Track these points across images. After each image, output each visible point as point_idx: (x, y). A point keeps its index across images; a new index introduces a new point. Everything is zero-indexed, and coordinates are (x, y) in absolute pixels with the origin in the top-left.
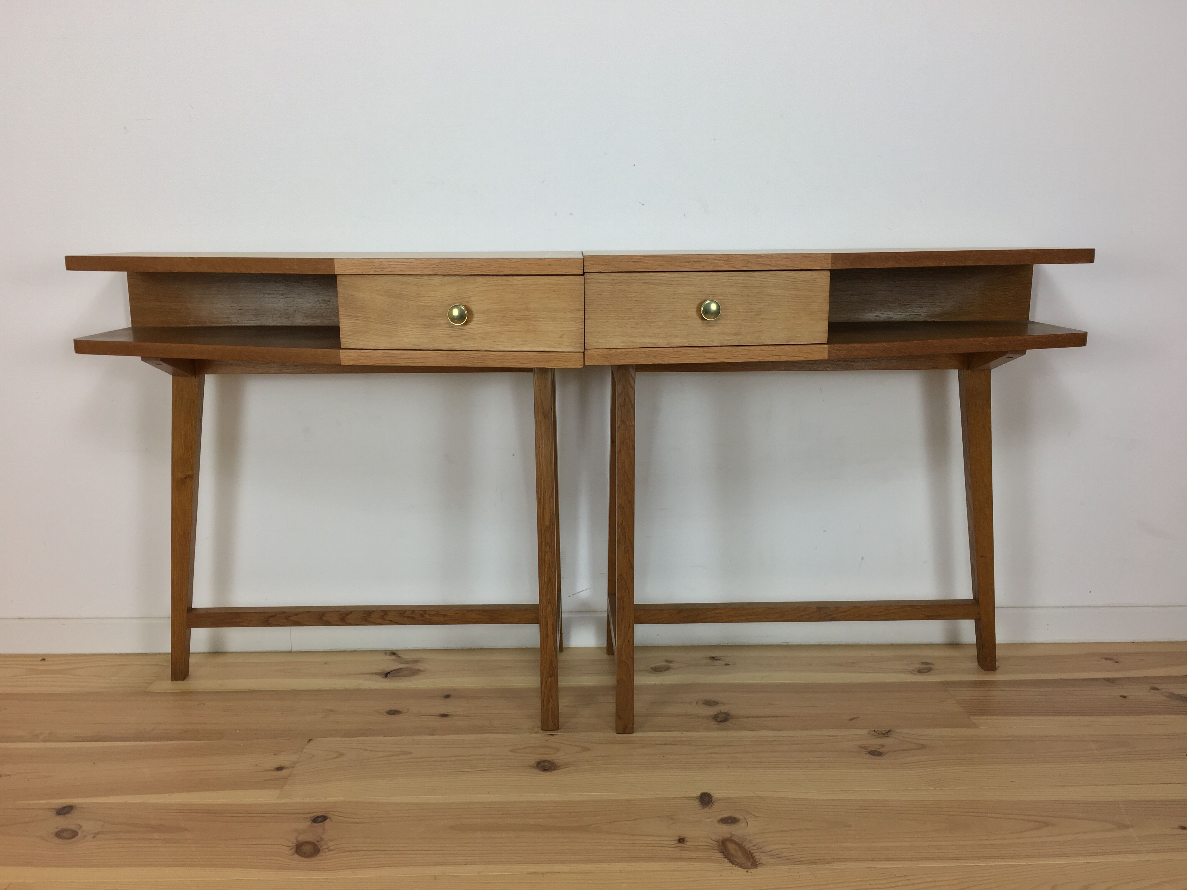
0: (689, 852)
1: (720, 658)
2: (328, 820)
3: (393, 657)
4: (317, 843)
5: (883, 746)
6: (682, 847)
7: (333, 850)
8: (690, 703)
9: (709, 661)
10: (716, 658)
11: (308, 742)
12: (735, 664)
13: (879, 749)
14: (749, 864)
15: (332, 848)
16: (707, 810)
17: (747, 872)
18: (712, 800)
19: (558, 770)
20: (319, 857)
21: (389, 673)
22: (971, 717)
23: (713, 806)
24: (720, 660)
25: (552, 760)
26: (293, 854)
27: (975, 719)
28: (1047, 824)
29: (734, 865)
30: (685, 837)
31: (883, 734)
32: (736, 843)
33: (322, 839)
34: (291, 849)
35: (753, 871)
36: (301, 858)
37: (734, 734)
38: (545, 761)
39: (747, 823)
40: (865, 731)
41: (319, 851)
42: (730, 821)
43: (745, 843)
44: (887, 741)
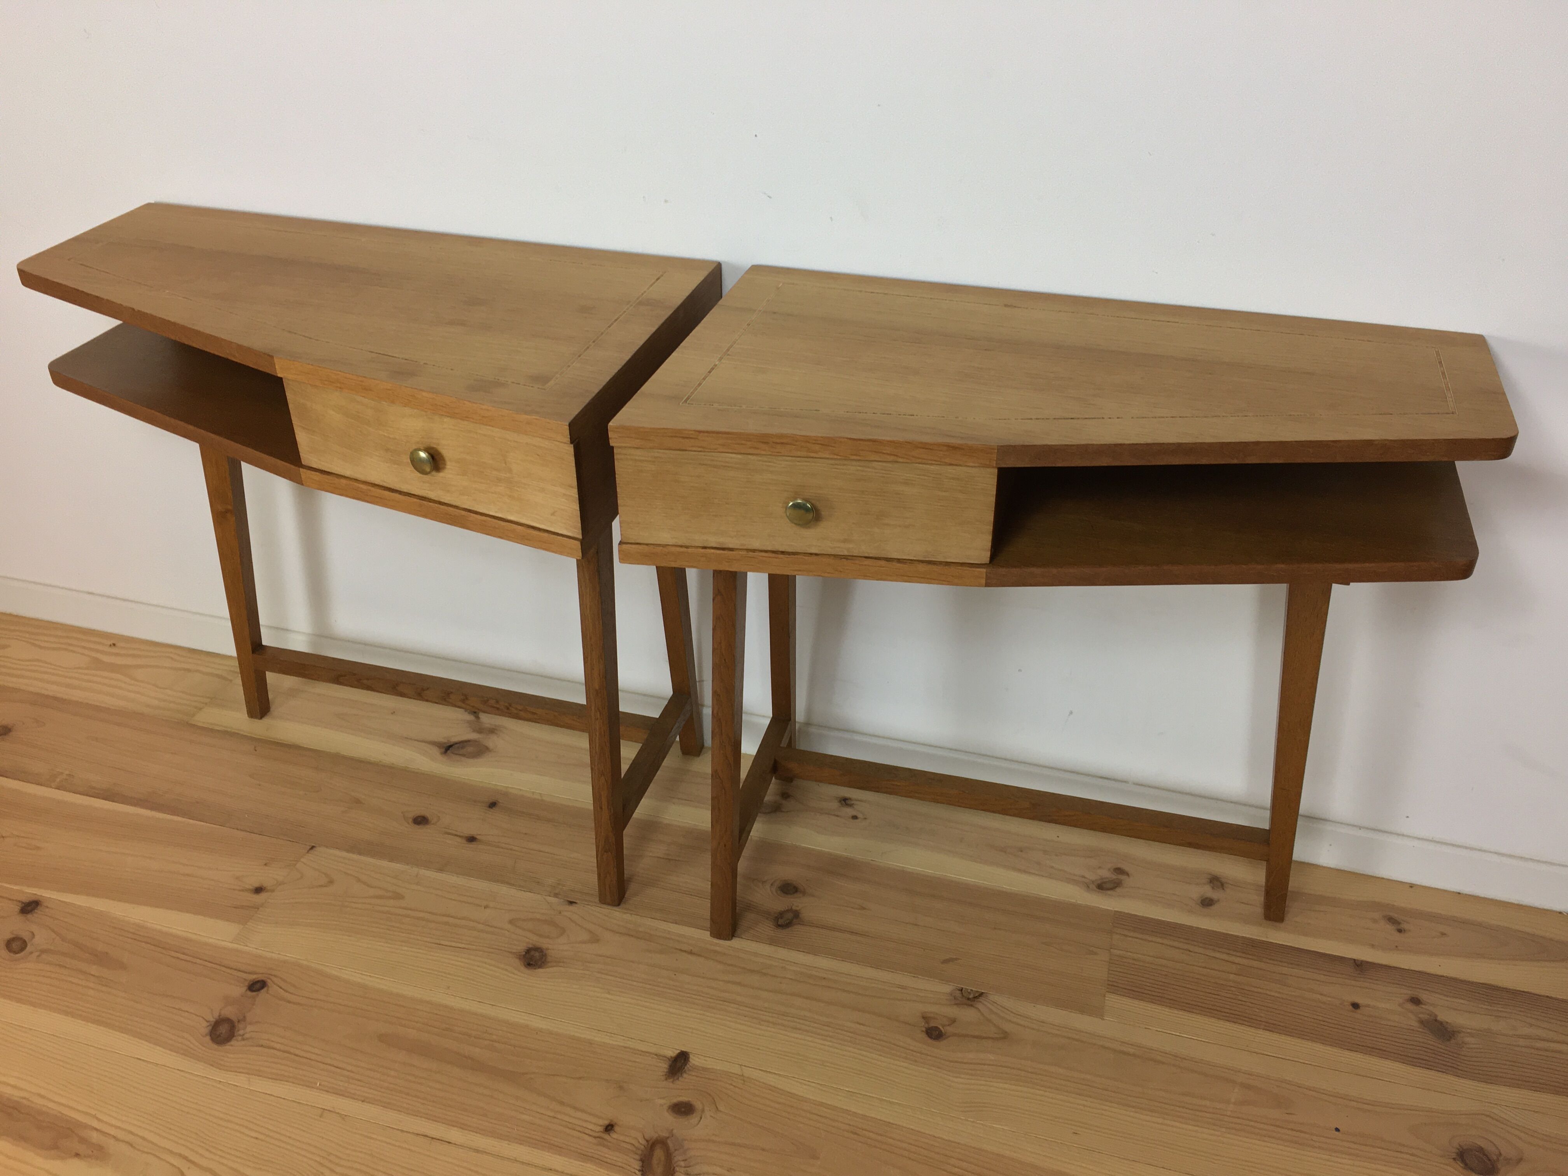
0: (606, 1150)
1: (852, 802)
2: (265, 989)
3: (471, 718)
4: (236, 1024)
5: (953, 1021)
6: (603, 1138)
7: (247, 1039)
8: (764, 882)
9: (835, 805)
10: (848, 802)
11: (308, 852)
12: (865, 819)
13: (943, 1026)
15: (247, 1036)
16: (668, 1083)
18: (684, 1067)
19: (545, 968)
20: (227, 1047)
21: (451, 746)
22: (1108, 995)
23: (680, 1078)
24: (851, 806)
25: (547, 949)
26: (207, 1035)
27: (1112, 1000)
30: (616, 1124)
31: (969, 999)
32: (667, 1149)
33: (244, 1019)
34: (208, 1026)
36: (210, 1043)
37: (782, 953)
38: (537, 949)
39: (701, 1118)
40: (947, 988)
41: (234, 1036)
42: (683, 1110)
43: (677, 1153)
44: (965, 1014)
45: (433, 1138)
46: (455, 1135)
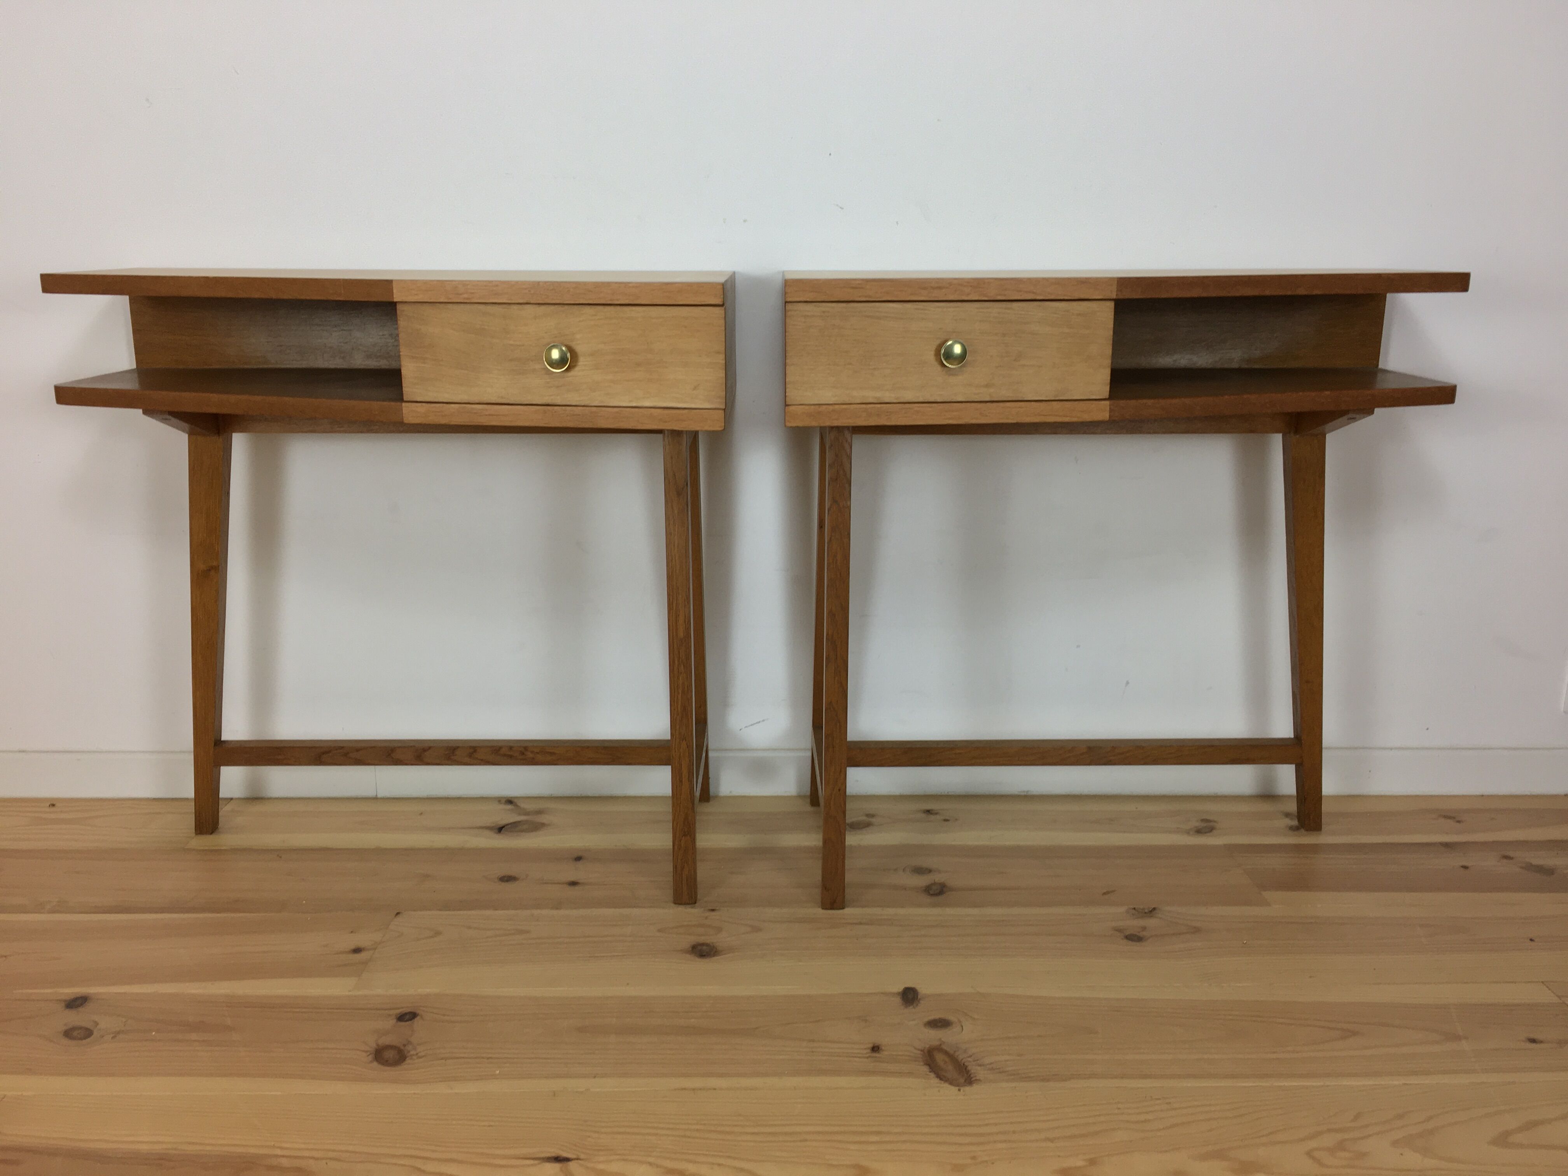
0: (885, 1064)
1: (936, 812)
2: (418, 1018)
3: (510, 807)
4: (402, 1048)
5: (1144, 928)
6: (876, 1057)
7: (423, 1057)
8: (896, 870)
9: (923, 815)
10: (933, 812)
11: (395, 917)
12: (956, 820)
13: (1139, 932)
14: (962, 1080)
15: (423, 1054)
16: (911, 1009)
17: (959, 1090)
18: (917, 997)
19: (720, 955)
20: (405, 1066)
21: (503, 827)
22: (1262, 892)
23: (920, 1004)
24: (936, 814)
25: (712, 943)
26: (371, 1062)
27: (1268, 895)
28: (1354, 1033)
29: (942, 1082)
30: (880, 1045)
31: (1145, 913)
32: (946, 1053)
33: (409, 1043)
34: (369, 1055)
35: (967, 1089)
36: (380, 1066)
37: (949, 911)
38: (702, 944)
39: (962, 1027)
40: (1122, 909)
41: (406, 1057)
42: (940, 1024)
43: (957, 1054)
44: (1151, 922)
45: (694, 1089)
46: (716, 1082)
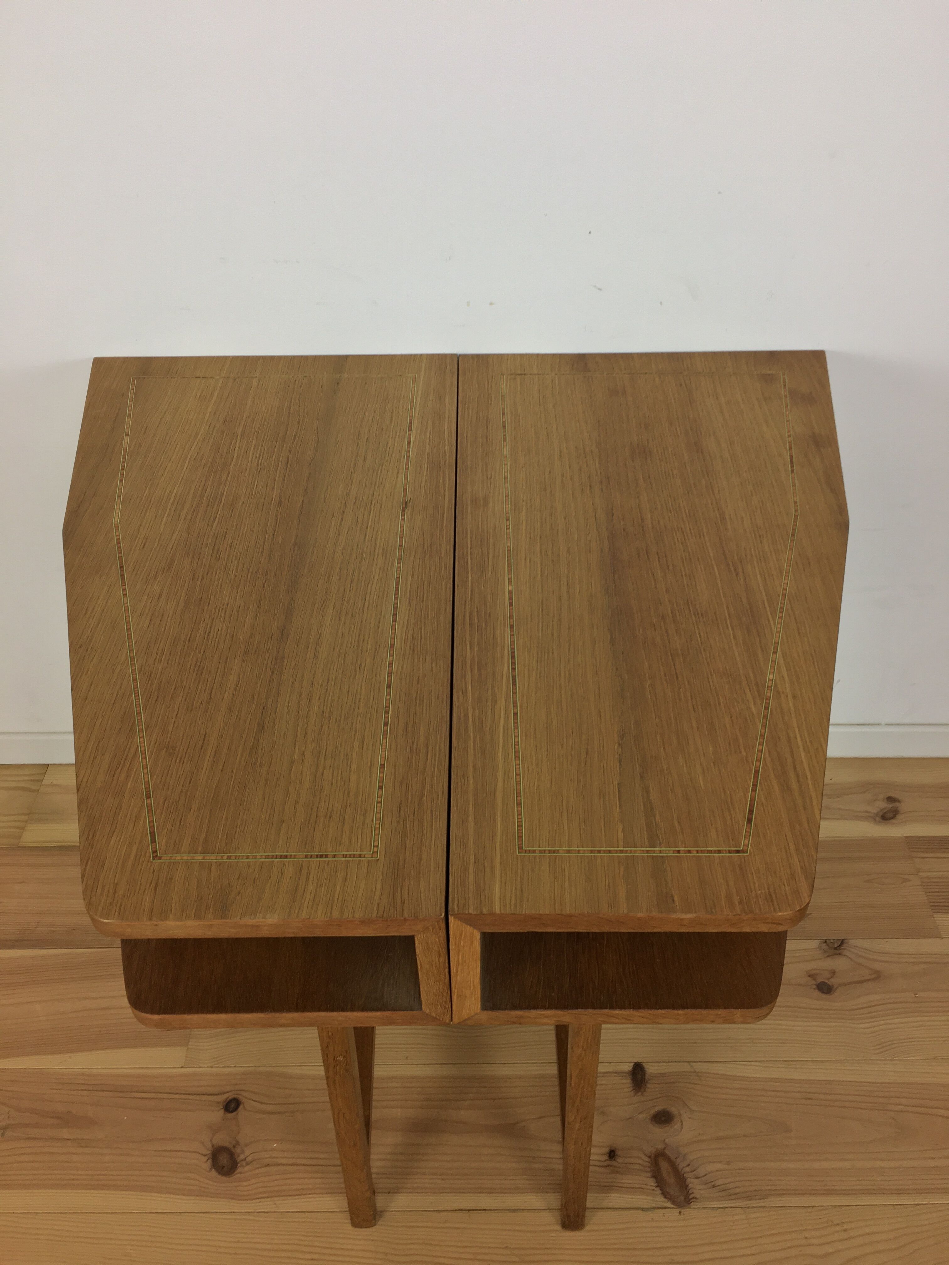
0: (620, 1176)
2: (241, 1106)
4: (233, 1150)
5: (833, 973)
6: (612, 1166)
7: (251, 1162)
13: (829, 979)
14: (682, 1198)
15: (248, 1159)
16: (639, 1096)
17: (680, 1212)
18: (645, 1078)
20: (237, 1175)
22: (935, 916)
23: (647, 1090)
26: (211, 1169)
27: (940, 919)
29: (666, 1200)
30: (615, 1148)
31: (835, 949)
32: (669, 1160)
33: (238, 1143)
34: (208, 1160)
35: (686, 1211)
36: (218, 1176)
39: (681, 1121)
40: (815, 943)
41: (237, 1163)
42: (663, 1119)
43: (678, 1160)
44: (839, 964)
45: (469, 1210)
46: (485, 1201)
